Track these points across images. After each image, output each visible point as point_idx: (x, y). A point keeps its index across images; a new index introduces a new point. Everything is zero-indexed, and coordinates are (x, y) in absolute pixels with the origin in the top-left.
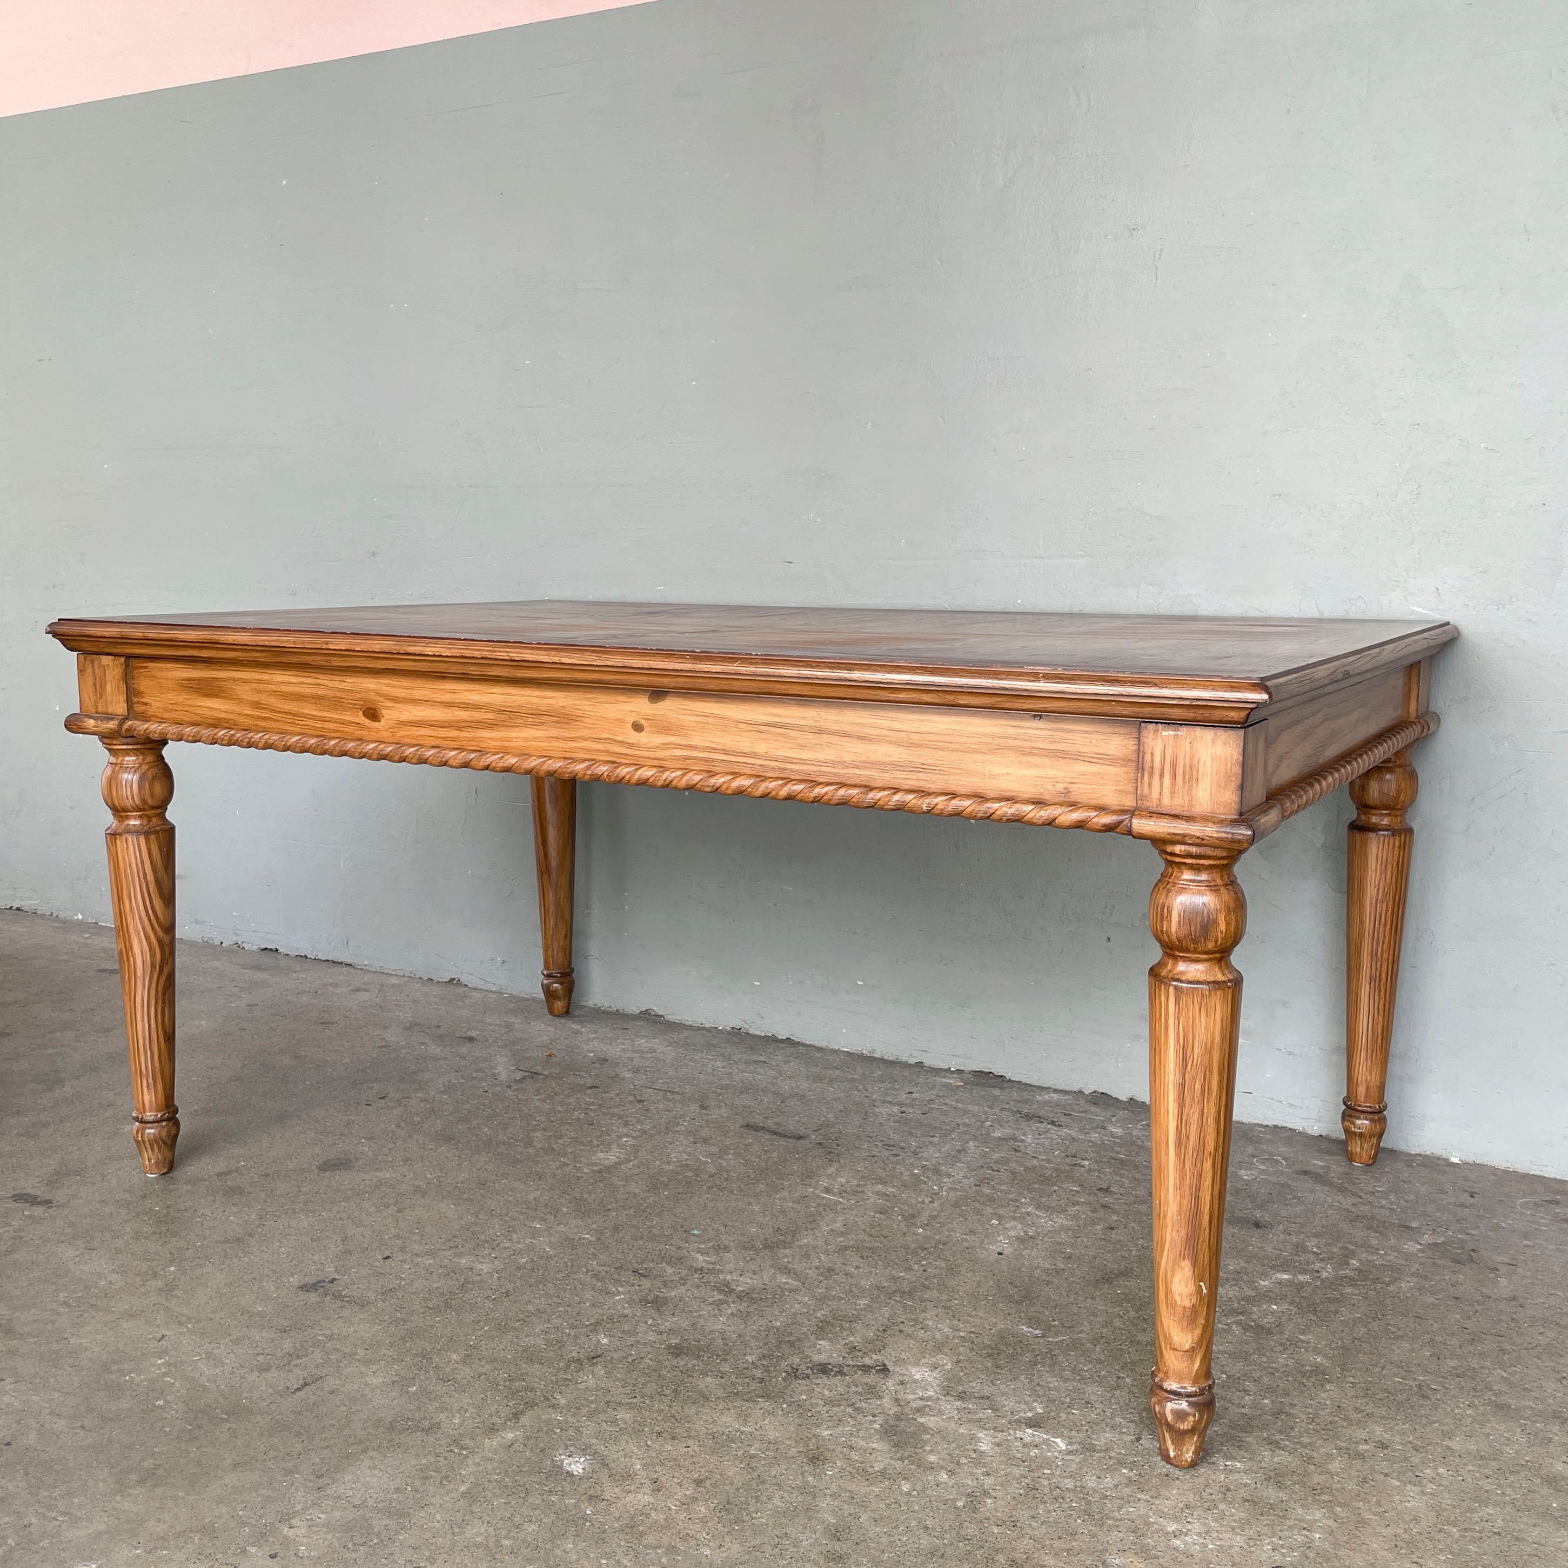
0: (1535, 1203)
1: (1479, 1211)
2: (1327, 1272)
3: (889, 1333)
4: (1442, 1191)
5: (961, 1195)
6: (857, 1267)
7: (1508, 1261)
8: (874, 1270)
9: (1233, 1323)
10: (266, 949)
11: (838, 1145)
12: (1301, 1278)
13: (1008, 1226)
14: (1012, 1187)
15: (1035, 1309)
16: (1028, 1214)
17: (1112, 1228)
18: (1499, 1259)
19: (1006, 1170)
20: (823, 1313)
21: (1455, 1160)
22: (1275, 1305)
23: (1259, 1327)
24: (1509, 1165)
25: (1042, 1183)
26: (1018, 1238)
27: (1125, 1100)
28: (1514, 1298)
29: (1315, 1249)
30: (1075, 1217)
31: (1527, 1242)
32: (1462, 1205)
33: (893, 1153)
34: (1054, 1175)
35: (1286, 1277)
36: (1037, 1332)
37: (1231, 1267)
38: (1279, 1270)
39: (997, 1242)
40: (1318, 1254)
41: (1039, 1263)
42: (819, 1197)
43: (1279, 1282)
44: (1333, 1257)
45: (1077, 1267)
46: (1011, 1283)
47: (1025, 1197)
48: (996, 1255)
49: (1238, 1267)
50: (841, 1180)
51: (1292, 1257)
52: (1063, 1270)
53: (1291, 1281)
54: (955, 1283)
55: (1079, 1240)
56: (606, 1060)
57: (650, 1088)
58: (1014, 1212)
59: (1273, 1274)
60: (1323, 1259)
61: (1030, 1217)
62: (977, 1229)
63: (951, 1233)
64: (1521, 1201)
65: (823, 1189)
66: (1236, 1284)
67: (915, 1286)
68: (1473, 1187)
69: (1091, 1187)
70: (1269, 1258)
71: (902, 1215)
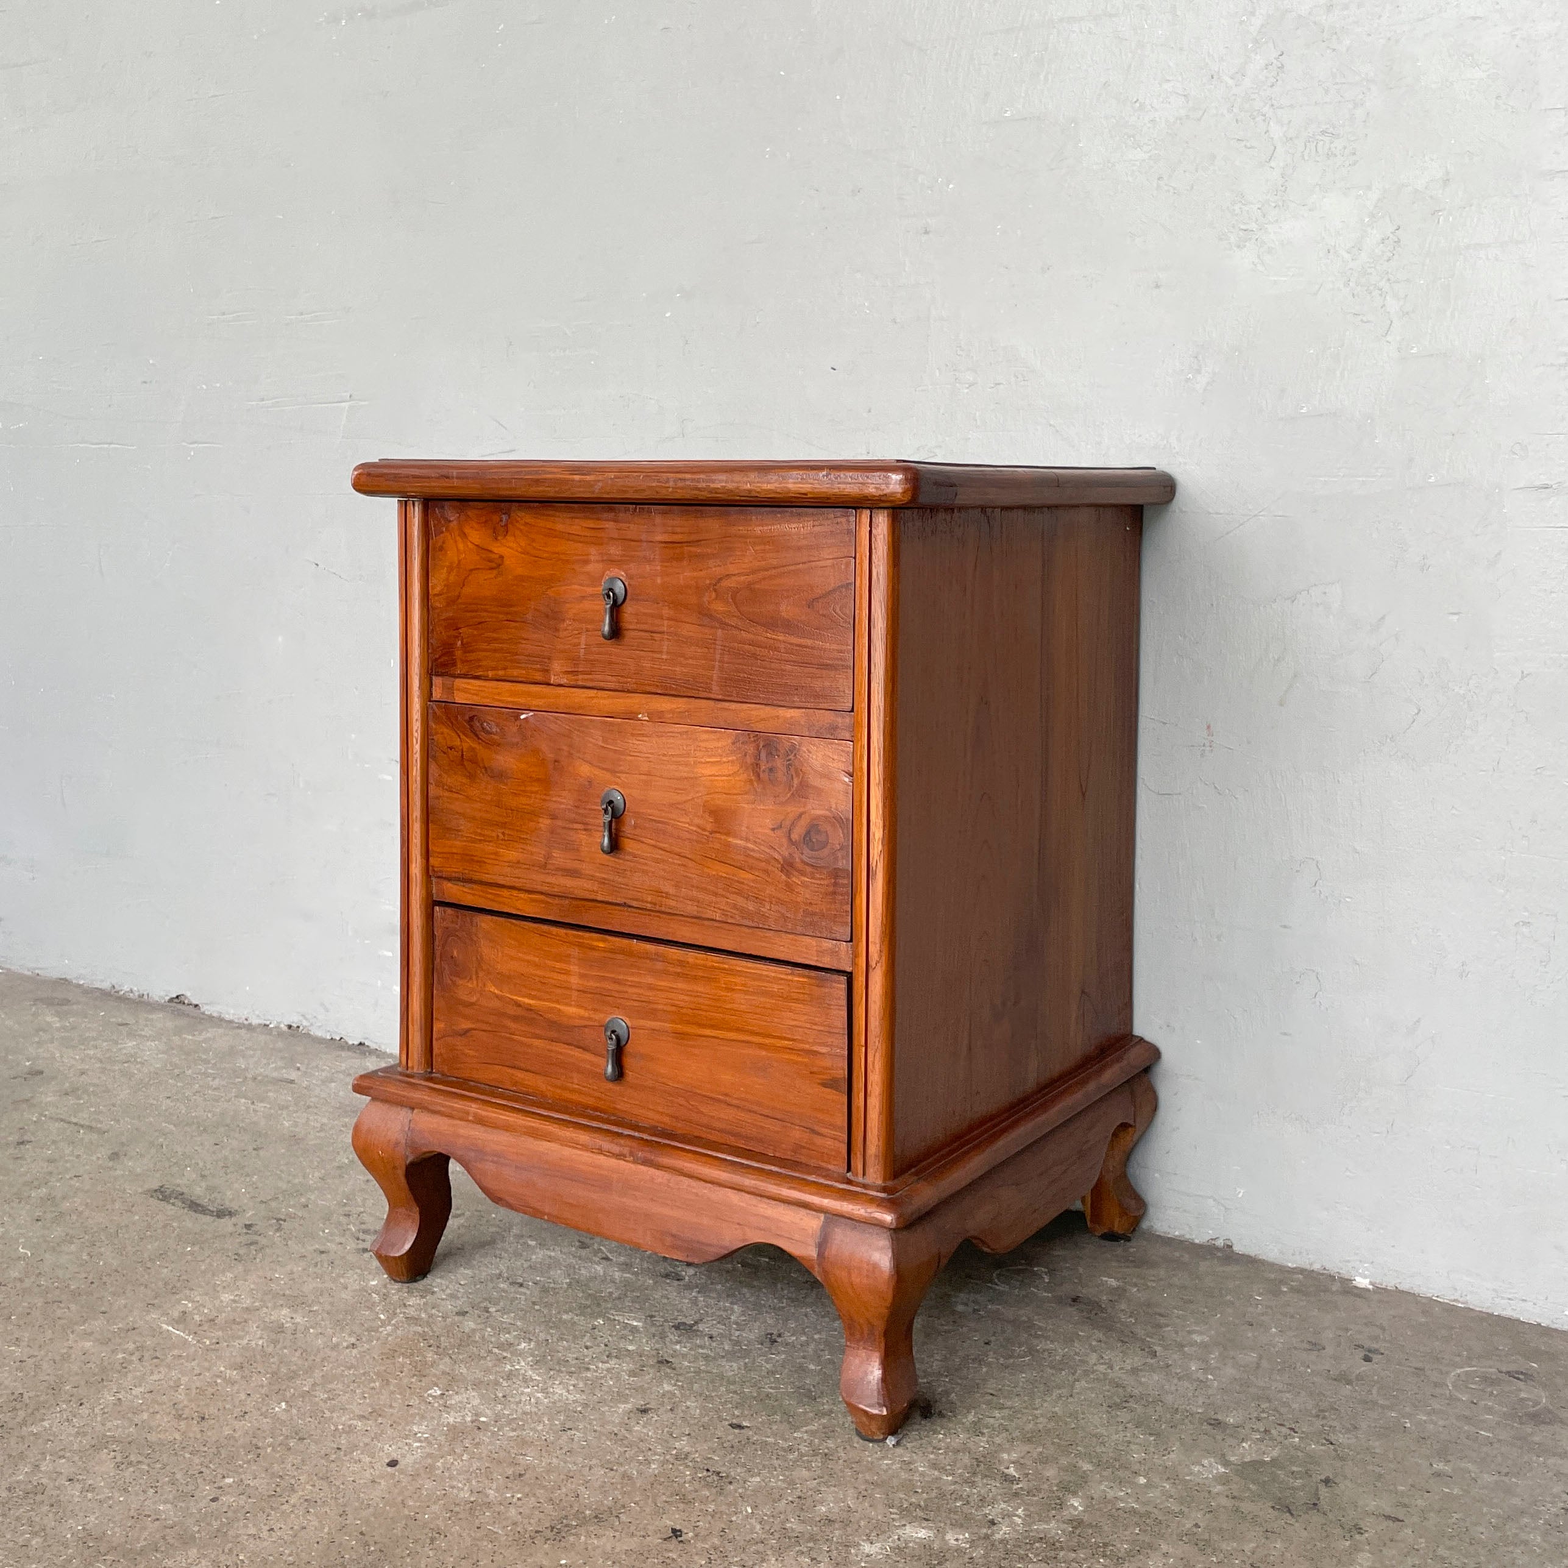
0: (1486, 1379)
1: (1370, 1392)
2: (1012, 1524)
4: (1316, 1346)
5: (415, 1333)
6: (91, 1489)
7: (1388, 1510)
8: (117, 1495)
11: (279, 1230)
12: (951, 1538)
13: (457, 1398)
14: (521, 1319)
16: (509, 1376)
17: (644, 1411)
18: (1372, 1505)
21: (1362, 1282)
24: (1457, 1296)
25: (582, 1310)
26: (452, 1428)
29: (1012, 1471)
30: (595, 1384)
31: (1441, 1467)
32: (1343, 1378)
33: (361, 1246)
34: (615, 1295)
35: (923, 1534)
37: (824, 1509)
38: (916, 1517)
39: (407, 1437)
40: (1012, 1482)
41: (453, 1487)
42: (156, 1332)
43: (898, 1548)
44: (1039, 1490)
45: (519, 1499)
46: (362, 1533)
47: (530, 1340)
48: (381, 1467)
49: (836, 1510)
50: (226, 1297)
51: (957, 1487)
52: (489, 1505)
53: (926, 1546)
54: (253, 1531)
55: (565, 1437)
56: (42, 1073)
57: (62, 1120)
58: (487, 1371)
59: (897, 1527)
60: (1016, 1494)
61: (510, 1382)
62: (391, 1406)
63: (335, 1415)
64: (1459, 1371)
65: (176, 1314)
66: (811, 1549)
67: (164, 1538)
68: (1376, 1338)
69: (666, 1321)
70: (909, 1487)
71: (274, 1374)
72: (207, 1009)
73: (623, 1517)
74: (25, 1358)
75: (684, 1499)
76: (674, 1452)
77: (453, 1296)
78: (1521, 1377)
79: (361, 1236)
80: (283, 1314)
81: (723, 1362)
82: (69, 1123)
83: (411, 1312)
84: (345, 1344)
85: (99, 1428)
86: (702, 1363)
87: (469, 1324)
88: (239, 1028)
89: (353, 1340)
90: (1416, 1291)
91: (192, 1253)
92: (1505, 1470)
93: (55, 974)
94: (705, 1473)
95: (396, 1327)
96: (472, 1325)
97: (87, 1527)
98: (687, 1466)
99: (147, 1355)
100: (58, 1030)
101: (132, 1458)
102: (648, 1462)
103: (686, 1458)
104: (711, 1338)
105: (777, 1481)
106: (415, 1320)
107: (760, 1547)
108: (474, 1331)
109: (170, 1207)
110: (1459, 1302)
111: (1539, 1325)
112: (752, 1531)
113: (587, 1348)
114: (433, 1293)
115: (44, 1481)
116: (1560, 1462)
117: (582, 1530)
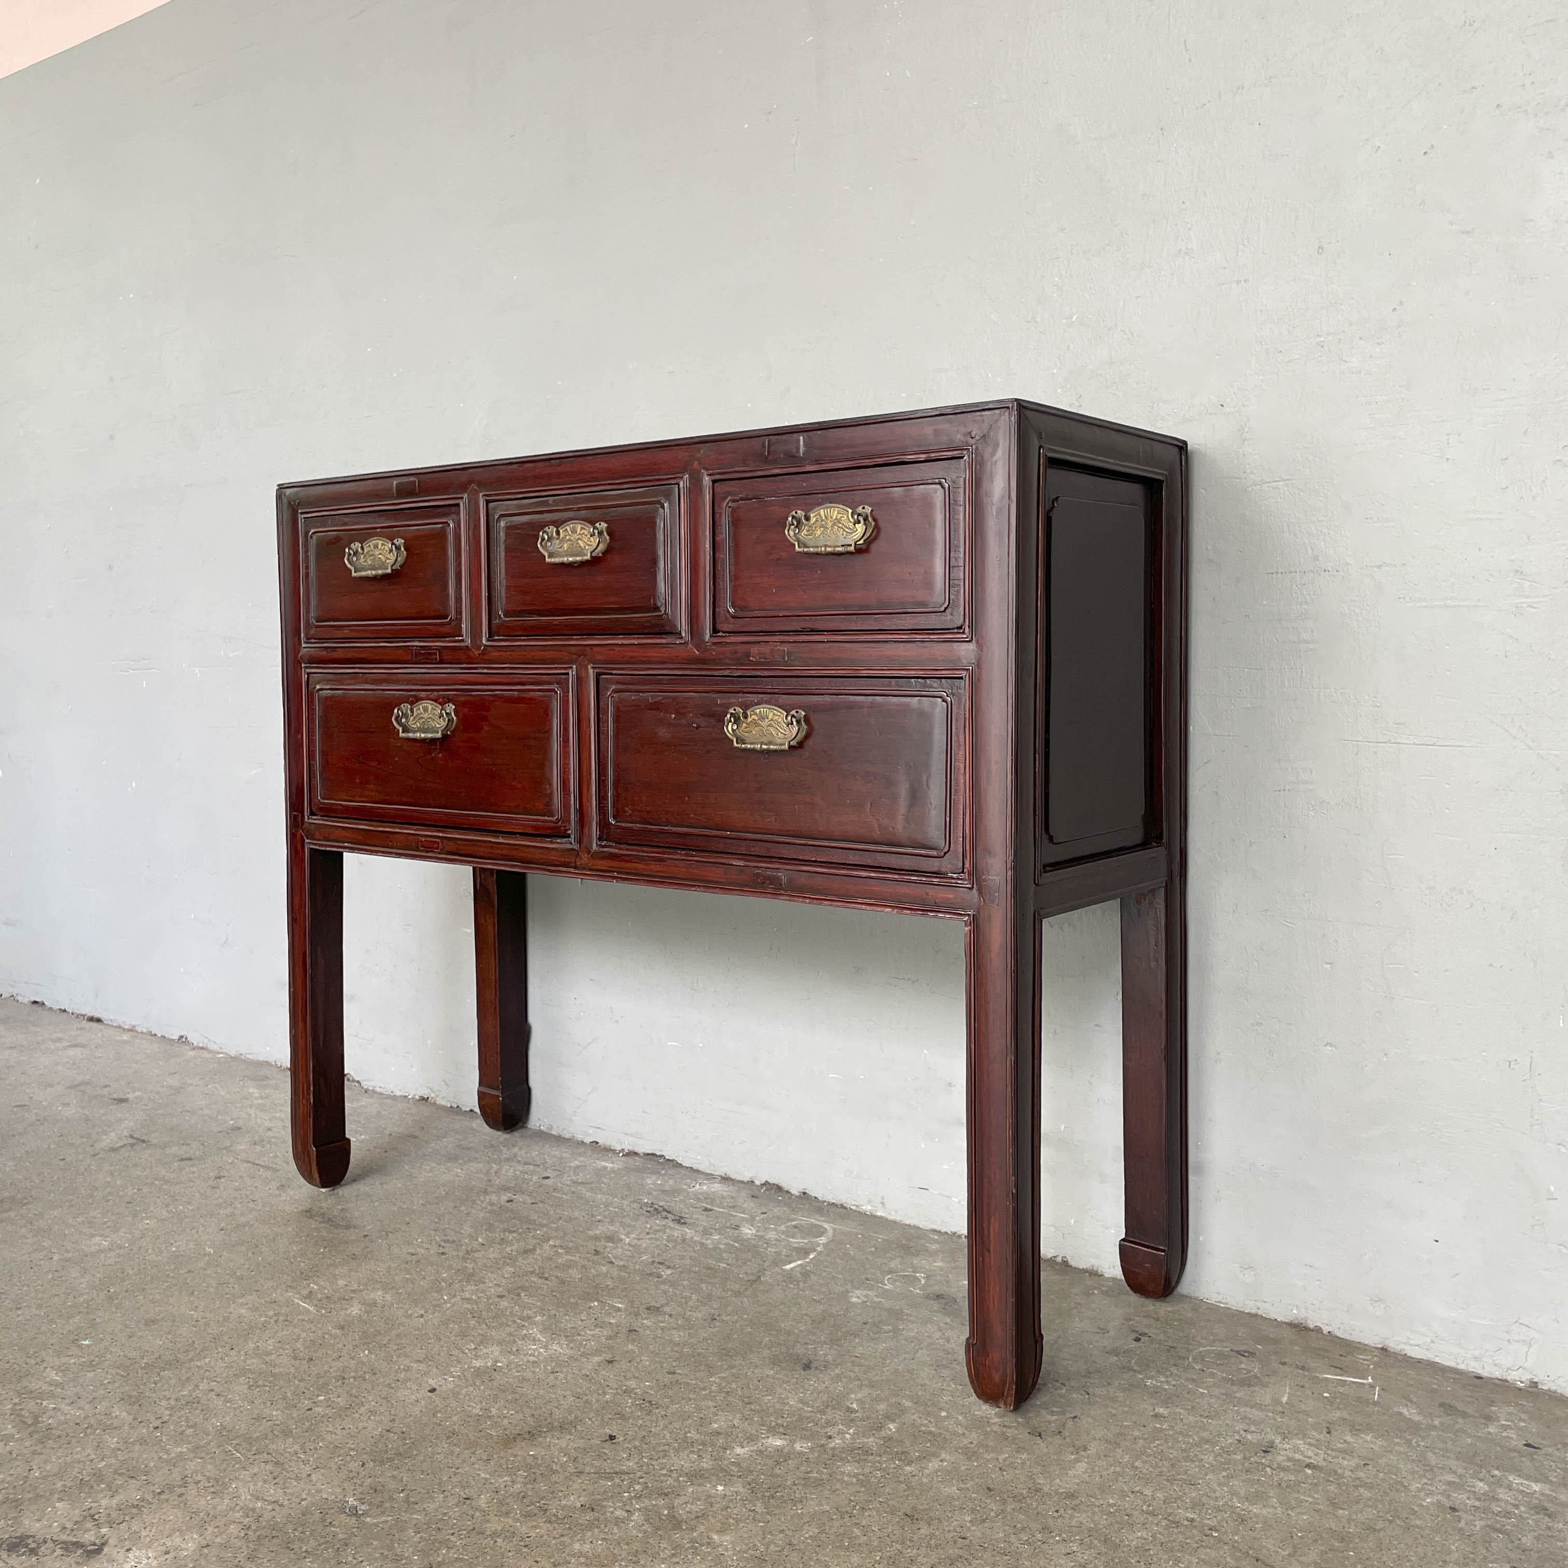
0: (1220, 1355)
1: (1130, 1361)
2: (843, 1439)
3: (163, 1497)
6: (230, 1401)
8: (246, 1404)
9: (639, 1510)
10: (35, 1002)
12: (798, 1446)
13: (485, 1351)
14: (541, 1301)
15: (395, 1473)
16: (525, 1337)
17: (610, 1362)
19: (557, 1277)
20: (113, 1461)
22: (725, 1485)
23: (672, 1517)
24: (1220, 1299)
26: (477, 1369)
27: (797, 1194)
28: (1072, 1496)
29: (854, 1406)
31: (1161, 1410)
32: (1114, 1352)
33: (440, 1251)
34: (612, 1286)
35: (779, 1443)
36: (363, 1507)
37: (716, 1426)
38: (778, 1433)
39: (445, 1374)
40: (852, 1412)
41: (469, 1406)
42: (288, 1302)
43: (760, 1451)
44: (868, 1418)
45: (511, 1414)
46: (403, 1433)
47: (544, 1315)
48: (424, 1392)
49: (725, 1426)
50: (341, 1282)
51: (813, 1414)
52: (490, 1417)
53: (779, 1450)
54: (330, 1428)
55: (552, 1377)
56: (240, 1128)
57: (249, 1162)
58: (510, 1334)
59: (764, 1438)
60: (852, 1420)
61: (524, 1342)
62: (439, 1355)
63: (400, 1359)
64: (1201, 1349)
65: (305, 1292)
66: (699, 1450)
67: (272, 1431)
68: (1149, 1326)
69: (642, 1304)
70: (780, 1414)
71: (364, 1332)
72: (365, 1084)
73: (579, 1427)
74: (199, 1319)
75: (622, 1416)
76: (624, 1388)
77: (498, 1285)
78: (1246, 1354)
79: (443, 1244)
80: (378, 1295)
81: (674, 1332)
82: (254, 1164)
83: (467, 1295)
84: (416, 1315)
85: (242, 1363)
86: (659, 1332)
87: (504, 1304)
88: (386, 1098)
89: (422, 1312)
90: (1192, 1295)
91: (323, 1253)
92: (1206, 1414)
93: (261, 1058)
94: (642, 1402)
95: (453, 1305)
96: (506, 1304)
97: (224, 1424)
98: (630, 1397)
99: (281, 1318)
100: (256, 1098)
101: (260, 1383)
102: (604, 1393)
103: (631, 1392)
104: (670, 1316)
105: (689, 1408)
106: (468, 1300)
107: (667, 1447)
108: (506, 1308)
109: (313, 1222)
110: (1221, 1303)
111: (1276, 1320)
112: (664, 1437)
113: (582, 1321)
114: (484, 1283)
115: (200, 1395)
116: (1248, 1410)
117: (549, 1434)
